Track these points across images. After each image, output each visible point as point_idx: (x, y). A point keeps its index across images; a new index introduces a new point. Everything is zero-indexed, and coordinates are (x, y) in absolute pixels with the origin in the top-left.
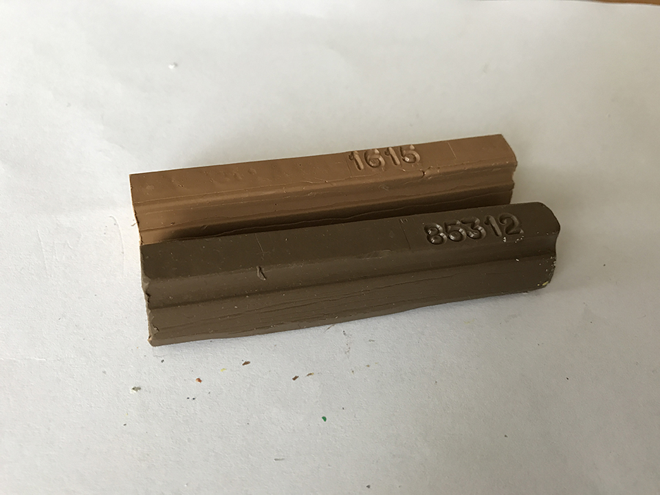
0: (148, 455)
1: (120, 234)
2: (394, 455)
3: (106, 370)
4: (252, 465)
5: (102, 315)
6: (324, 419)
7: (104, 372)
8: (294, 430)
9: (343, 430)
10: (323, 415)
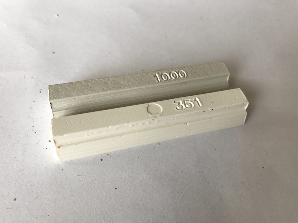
0: (23, 170)
1: (26, 82)
2: (130, 177)
3: (10, 135)
4: (67, 176)
5: (13, 113)
6: (102, 160)
7: (10, 136)
8: (87, 164)
9: (109, 165)
10: (101, 158)
